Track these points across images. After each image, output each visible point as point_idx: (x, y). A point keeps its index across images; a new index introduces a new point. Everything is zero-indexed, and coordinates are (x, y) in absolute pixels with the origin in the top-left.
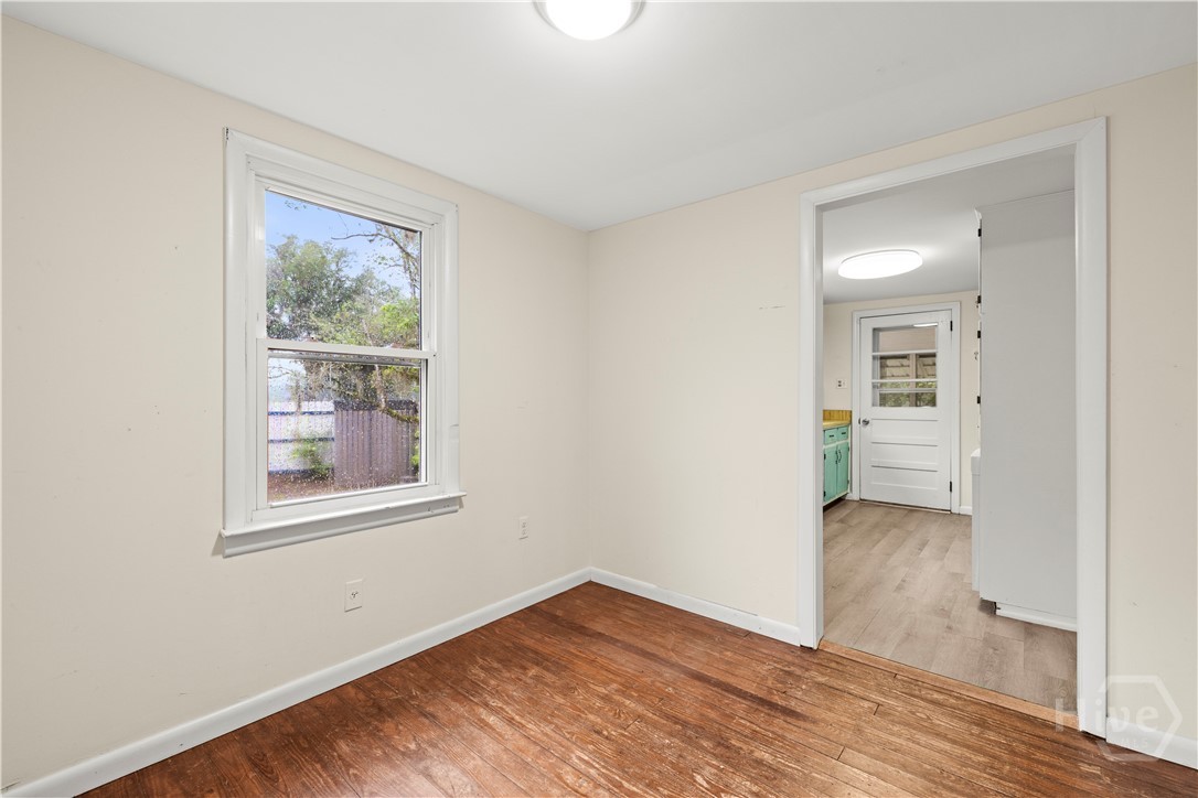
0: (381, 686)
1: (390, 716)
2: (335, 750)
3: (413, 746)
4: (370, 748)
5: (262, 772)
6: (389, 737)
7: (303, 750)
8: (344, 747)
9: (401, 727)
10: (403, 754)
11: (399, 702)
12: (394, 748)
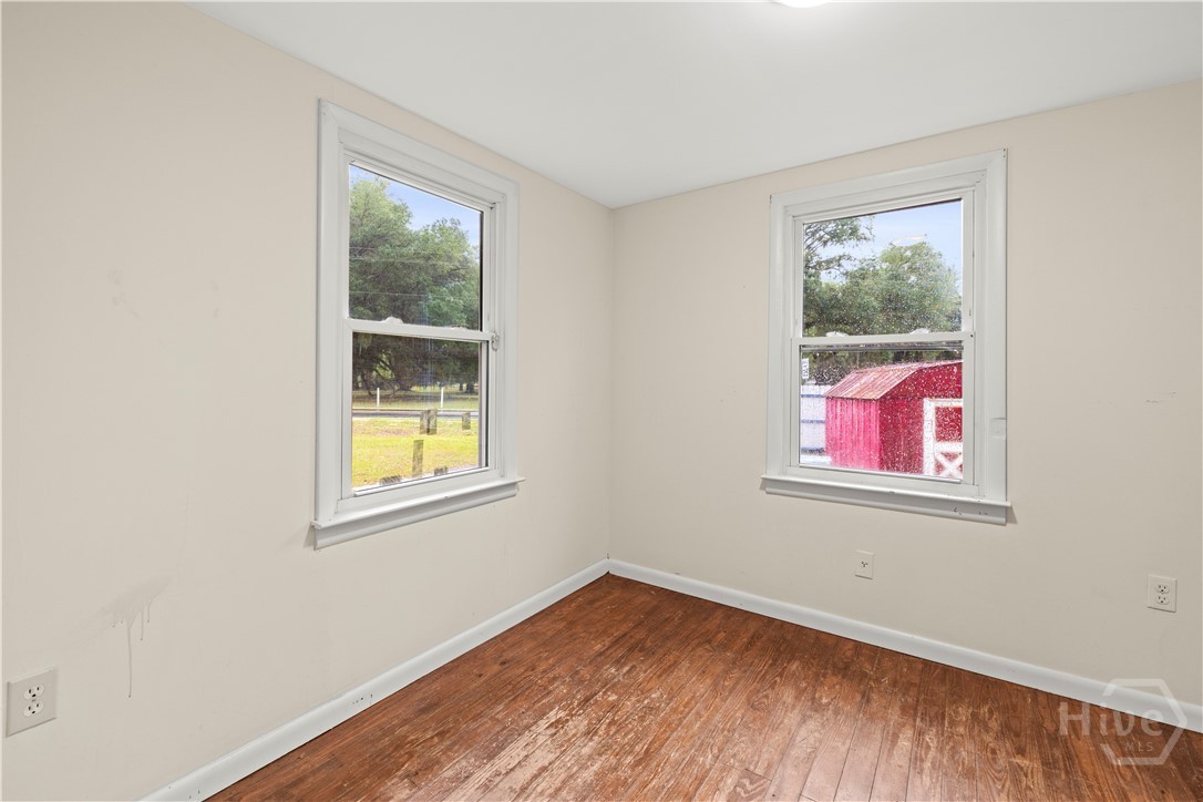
0: (871, 659)
1: (843, 677)
2: (788, 663)
3: (824, 701)
4: (804, 679)
5: (749, 643)
6: (822, 684)
7: (778, 650)
8: (795, 666)
9: (837, 687)
10: (813, 699)
11: (864, 675)
12: (815, 691)
